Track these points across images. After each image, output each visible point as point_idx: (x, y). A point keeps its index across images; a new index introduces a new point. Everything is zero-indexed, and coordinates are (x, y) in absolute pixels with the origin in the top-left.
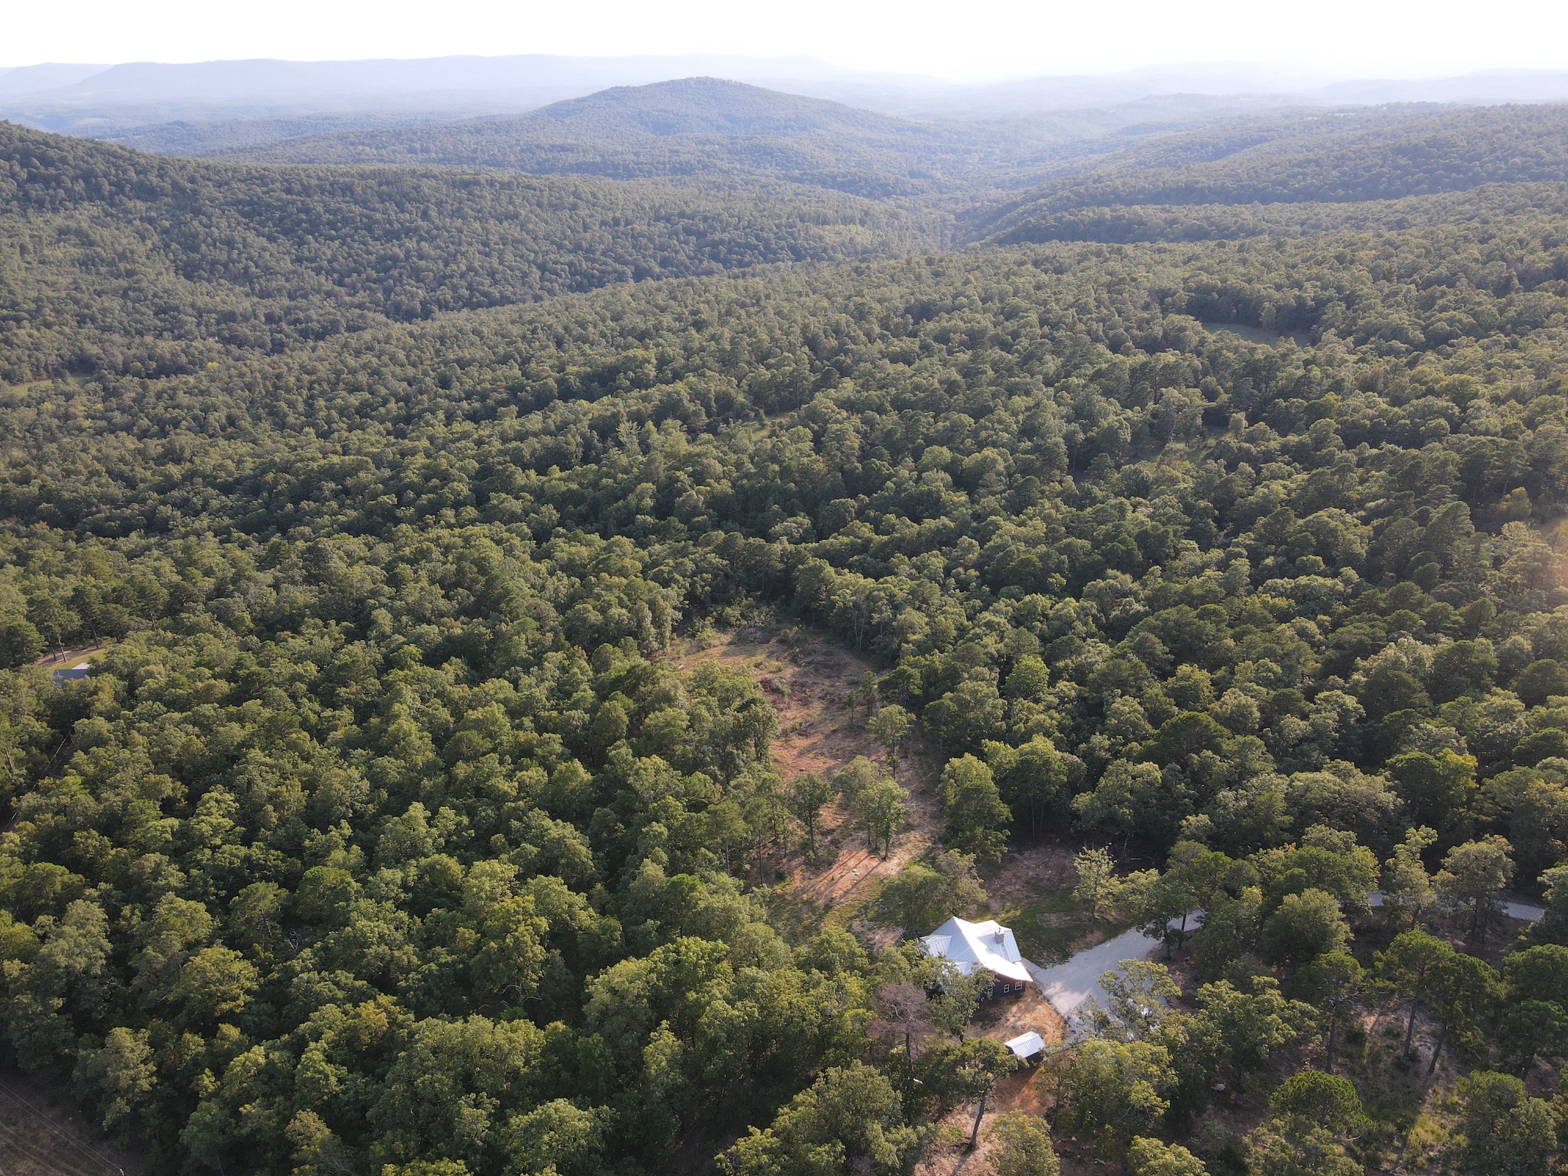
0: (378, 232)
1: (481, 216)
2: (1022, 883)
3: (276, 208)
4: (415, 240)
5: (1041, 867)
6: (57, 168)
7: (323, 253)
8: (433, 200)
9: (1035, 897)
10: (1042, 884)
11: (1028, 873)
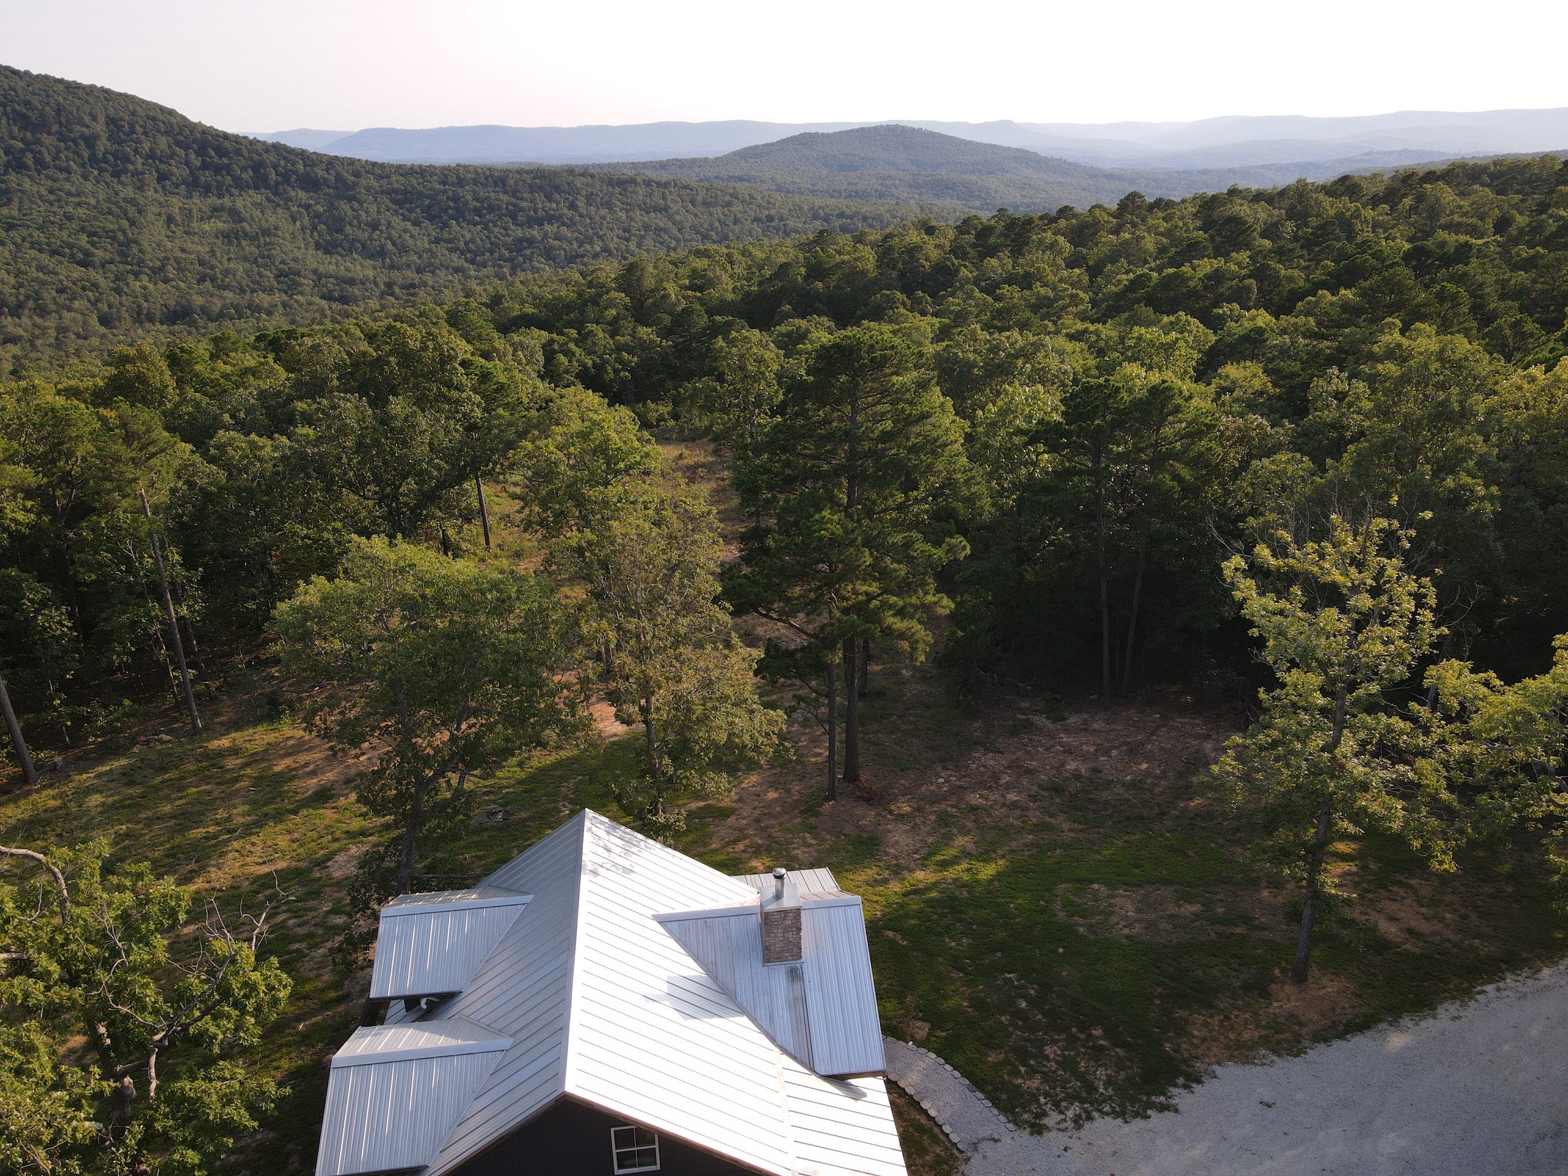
0: (521, 218)
1: (629, 207)
2: (1035, 788)
3: (427, 197)
4: (556, 225)
5: (1114, 753)
6: (230, 158)
7: (463, 236)
8: (584, 193)
9: (1071, 830)
10: (1105, 795)
11: (1063, 764)
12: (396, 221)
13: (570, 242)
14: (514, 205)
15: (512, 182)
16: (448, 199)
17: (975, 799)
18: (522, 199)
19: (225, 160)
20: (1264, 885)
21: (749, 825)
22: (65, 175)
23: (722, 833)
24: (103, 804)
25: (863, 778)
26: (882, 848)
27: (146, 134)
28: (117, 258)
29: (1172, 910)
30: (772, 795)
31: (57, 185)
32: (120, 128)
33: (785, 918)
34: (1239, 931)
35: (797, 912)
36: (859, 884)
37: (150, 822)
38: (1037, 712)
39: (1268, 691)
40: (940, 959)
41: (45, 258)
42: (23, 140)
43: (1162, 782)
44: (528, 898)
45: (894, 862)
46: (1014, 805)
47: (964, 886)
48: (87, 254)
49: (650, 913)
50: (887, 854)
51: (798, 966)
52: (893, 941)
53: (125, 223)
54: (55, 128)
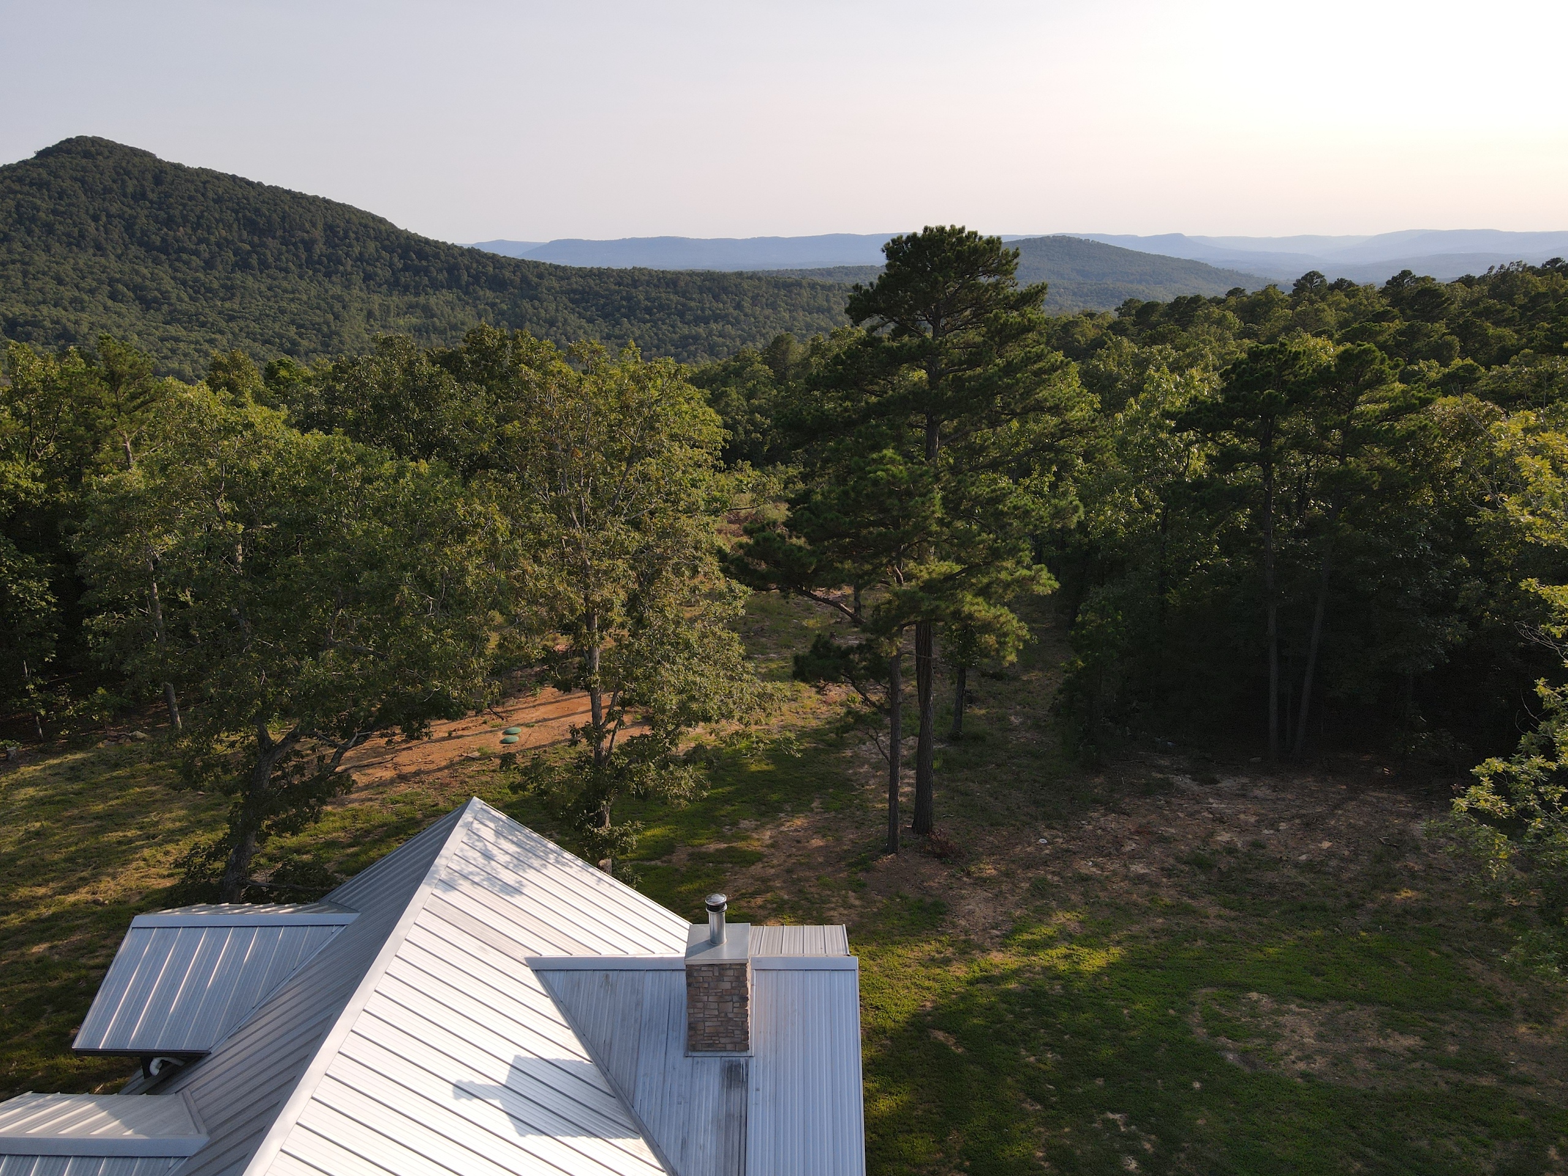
0: (689, 317)
1: (792, 308)
2: (1171, 861)
3: (602, 297)
4: (721, 324)
5: (1283, 826)
6: (429, 261)
7: (633, 332)
8: (750, 294)
9: (1220, 917)
10: (1270, 877)
11: (1212, 834)
12: (573, 319)
13: (733, 339)
14: (683, 305)
15: (682, 284)
16: (622, 299)
17: (1087, 867)
18: (691, 299)
19: (424, 263)
20: (1518, 1016)
21: (777, 876)
22: (283, 274)
23: (740, 883)
24: (32, 797)
25: (936, 828)
26: (948, 918)
27: (357, 239)
28: (320, 348)
29: (1373, 1042)
30: (817, 842)
31: (276, 283)
32: (335, 234)
33: (720, 978)
34: (1484, 1082)
35: (740, 968)
36: (908, 961)
37: (73, 820)
38: (1179, 771)
39: (1552, 684)
40: (1009, 1080)
41: (257, 347)
42: (251, 244)
43: (1352, 866)
44: (349, 918)
45: (963, 938)
46: (1141, 879)
47: (1058, 977)
48: (294, 343)
49: (522, 954)
50: (955, 926)
51: (742, 1061)
52: (943, 1046)
53: (330, 317)
54: (279, 233)
